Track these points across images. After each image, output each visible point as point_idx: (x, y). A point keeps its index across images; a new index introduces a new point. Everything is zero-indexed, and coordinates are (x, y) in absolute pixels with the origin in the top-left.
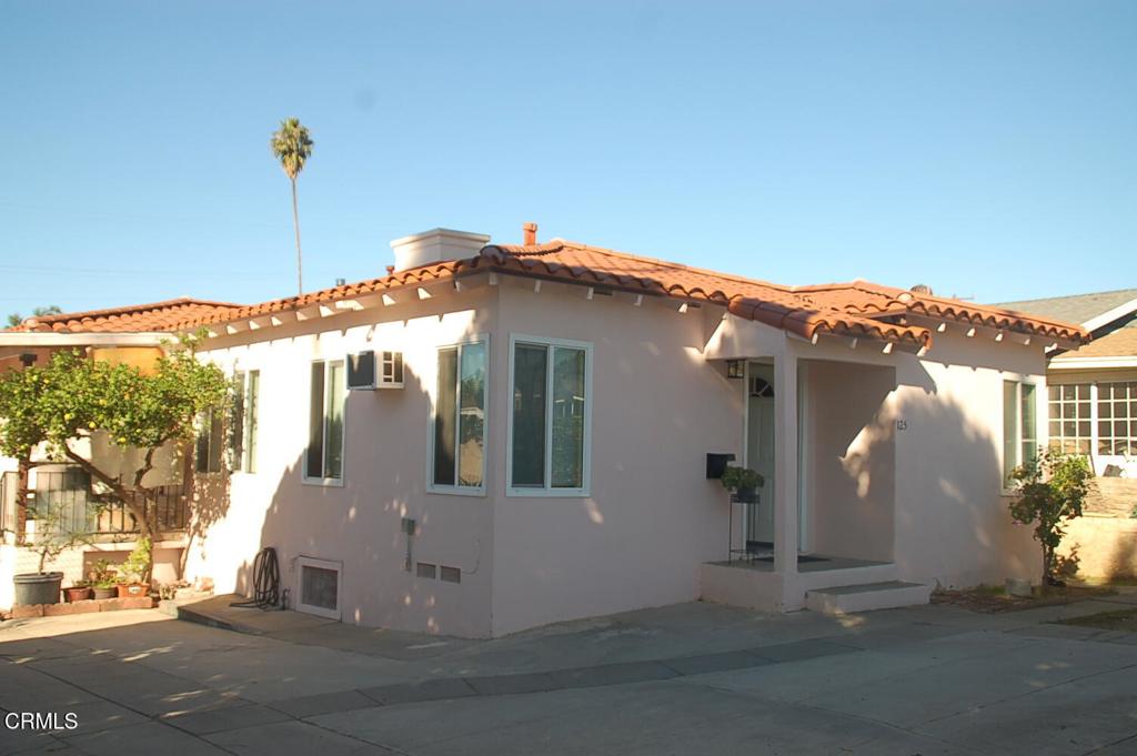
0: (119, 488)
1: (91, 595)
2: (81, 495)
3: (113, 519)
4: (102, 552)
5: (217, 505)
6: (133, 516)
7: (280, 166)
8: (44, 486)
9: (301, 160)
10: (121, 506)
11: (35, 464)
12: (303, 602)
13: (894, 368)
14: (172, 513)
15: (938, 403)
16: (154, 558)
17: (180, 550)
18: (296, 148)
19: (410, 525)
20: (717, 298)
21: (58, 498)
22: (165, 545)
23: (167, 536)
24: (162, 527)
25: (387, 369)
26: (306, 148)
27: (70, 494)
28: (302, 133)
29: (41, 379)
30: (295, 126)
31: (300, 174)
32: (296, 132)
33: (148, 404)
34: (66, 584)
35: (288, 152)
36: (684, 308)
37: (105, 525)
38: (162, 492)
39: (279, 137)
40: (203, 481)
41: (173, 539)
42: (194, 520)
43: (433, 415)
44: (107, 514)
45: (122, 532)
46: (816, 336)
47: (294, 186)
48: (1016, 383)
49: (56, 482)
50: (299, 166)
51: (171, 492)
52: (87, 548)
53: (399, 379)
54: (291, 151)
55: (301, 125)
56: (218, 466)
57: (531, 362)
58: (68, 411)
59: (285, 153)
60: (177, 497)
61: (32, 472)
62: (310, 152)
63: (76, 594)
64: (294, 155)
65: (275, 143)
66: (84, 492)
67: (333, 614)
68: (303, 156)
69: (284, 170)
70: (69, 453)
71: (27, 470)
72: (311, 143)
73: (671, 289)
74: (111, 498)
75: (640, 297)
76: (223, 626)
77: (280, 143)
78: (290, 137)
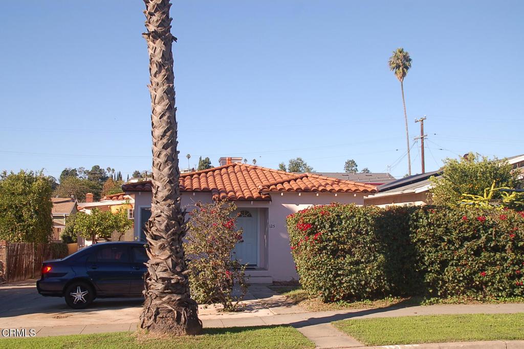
7: (394, 75)
9: (405, 69)
13: (268, 208)
18: (403, 64)
26: (407, 63)
28: (404, 56)
30: (401, 52)
32: (402, 55)
35: (398, 67)
39: (392, 60)
47: (402, 85)
50: (404, 74)
55: (405, 51)
59: (396, 67)
62: (410, 66)
64: (401, 68)
65: (390, 63)
68: (407, 68)
69: (396, 77)
72: (410, 60)
77: (393, 63)
78: (398, 59)
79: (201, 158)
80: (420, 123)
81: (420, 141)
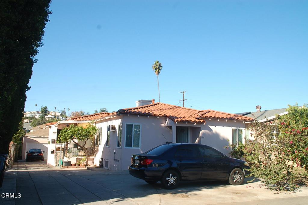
0: (82, 147)
1: (76, 165)
2: (76, 148)
3: (81, 153)
4: (79, 159)
5: (97, 151)
6: (85, 152)
8: (70, 147)
10: (83, 151)
11: (69, 143)
12: (105, 167)
13: (201, 127)
14: (92, 152)
15: (213, 134)
16: (88, 160)
17: (93, 159)
18: (158, 68)
19: (115, 153)
20: (165, 116)
21: (72, 149)
22: (90, 158)
23: (91, 156)
24: (90, 155)
25: (112, 128)
26: (160, 68)
27: (74, 148)
28: (159, 64)
29: (67, 129)
30: (158, 63)
31: (159, 74)
32: (158, 64)
33: (83, 133)
34: (71, 163)
35: (156, 69)
36: (158, 118)
37: (80, 154)
38: (90, 149)
39: (154, 66)
40: (96, 147)
41: (92, 157)
42: (95, 154)
43: (118, 135)
44: (80, 152)
45: (83, 155)
46: (177, 122)
47: (158, 77)
48: (236, 129)
49: (72, 146)
50: (159, 72)
51: (92, 148)
52: (77, 158)
53: (114, 129)
54: (157, 69)
55: (159, 62)
56: (98, 144)
57: (129, 127)
58: (70, 134)
59: (155, 69)
60: (93, 149)
61: (68, 144)
62: (161, 69)
63: (73, 165)
64: (158, 70)
65: (153, 67)
66: (77, 148)
67: (108, 169)
68: (160, 70)
69: (155, 73)
70: (74, 141)
71: (67, 144)
72: (162, 66)
73: (155, 114)
74: (81, 149)
75: (149, 116)
76: (91, 170)
77: (154, 67)
78: (157, 65)
79: (42, 107)
80: (183, 93)
81: (183, 101)
